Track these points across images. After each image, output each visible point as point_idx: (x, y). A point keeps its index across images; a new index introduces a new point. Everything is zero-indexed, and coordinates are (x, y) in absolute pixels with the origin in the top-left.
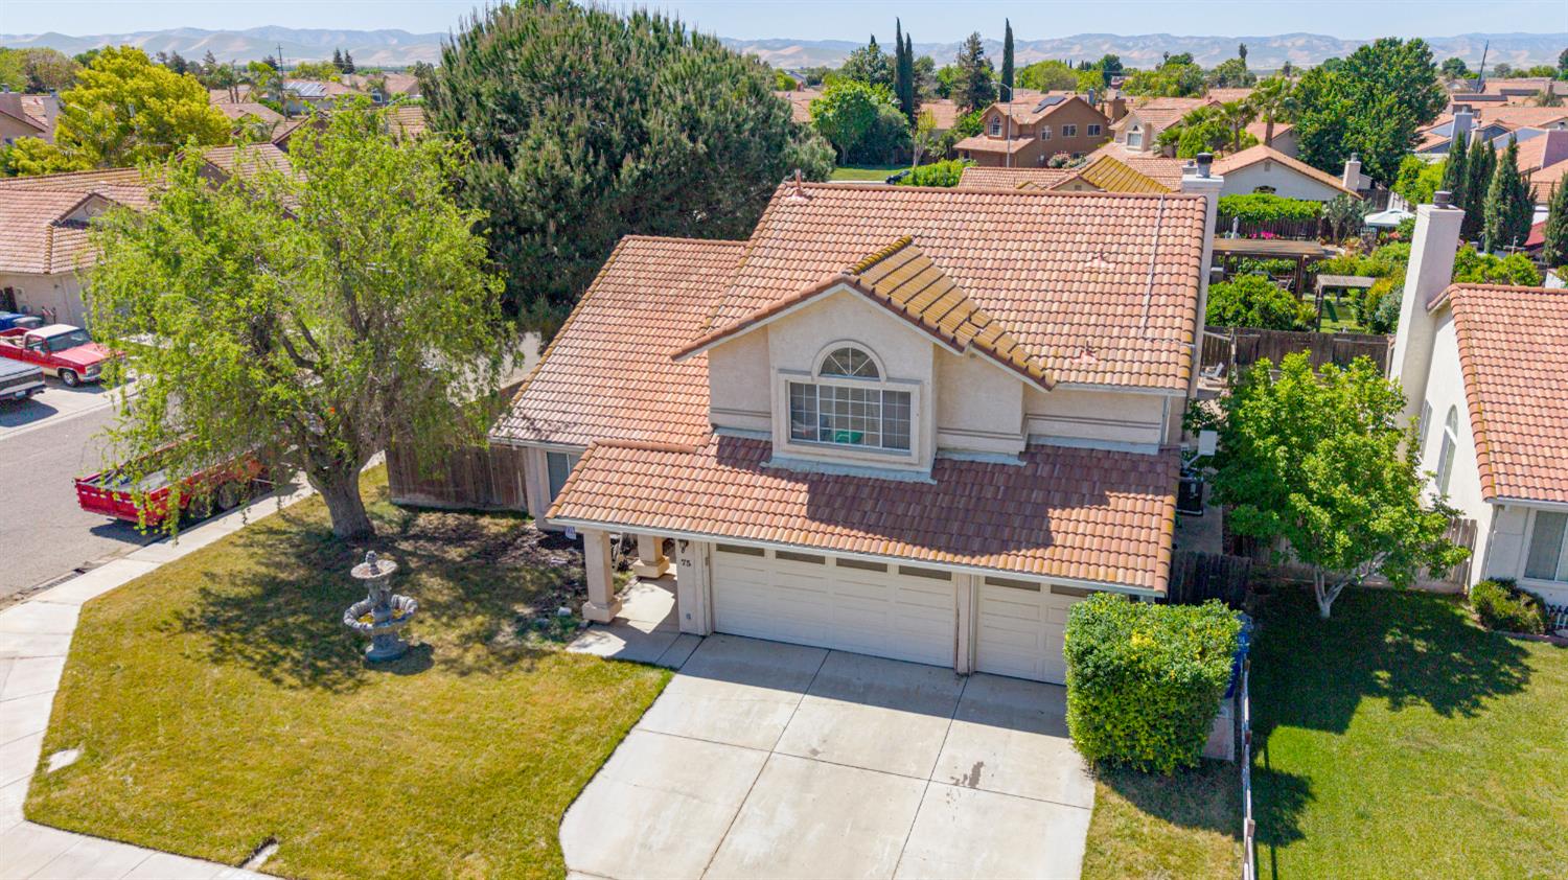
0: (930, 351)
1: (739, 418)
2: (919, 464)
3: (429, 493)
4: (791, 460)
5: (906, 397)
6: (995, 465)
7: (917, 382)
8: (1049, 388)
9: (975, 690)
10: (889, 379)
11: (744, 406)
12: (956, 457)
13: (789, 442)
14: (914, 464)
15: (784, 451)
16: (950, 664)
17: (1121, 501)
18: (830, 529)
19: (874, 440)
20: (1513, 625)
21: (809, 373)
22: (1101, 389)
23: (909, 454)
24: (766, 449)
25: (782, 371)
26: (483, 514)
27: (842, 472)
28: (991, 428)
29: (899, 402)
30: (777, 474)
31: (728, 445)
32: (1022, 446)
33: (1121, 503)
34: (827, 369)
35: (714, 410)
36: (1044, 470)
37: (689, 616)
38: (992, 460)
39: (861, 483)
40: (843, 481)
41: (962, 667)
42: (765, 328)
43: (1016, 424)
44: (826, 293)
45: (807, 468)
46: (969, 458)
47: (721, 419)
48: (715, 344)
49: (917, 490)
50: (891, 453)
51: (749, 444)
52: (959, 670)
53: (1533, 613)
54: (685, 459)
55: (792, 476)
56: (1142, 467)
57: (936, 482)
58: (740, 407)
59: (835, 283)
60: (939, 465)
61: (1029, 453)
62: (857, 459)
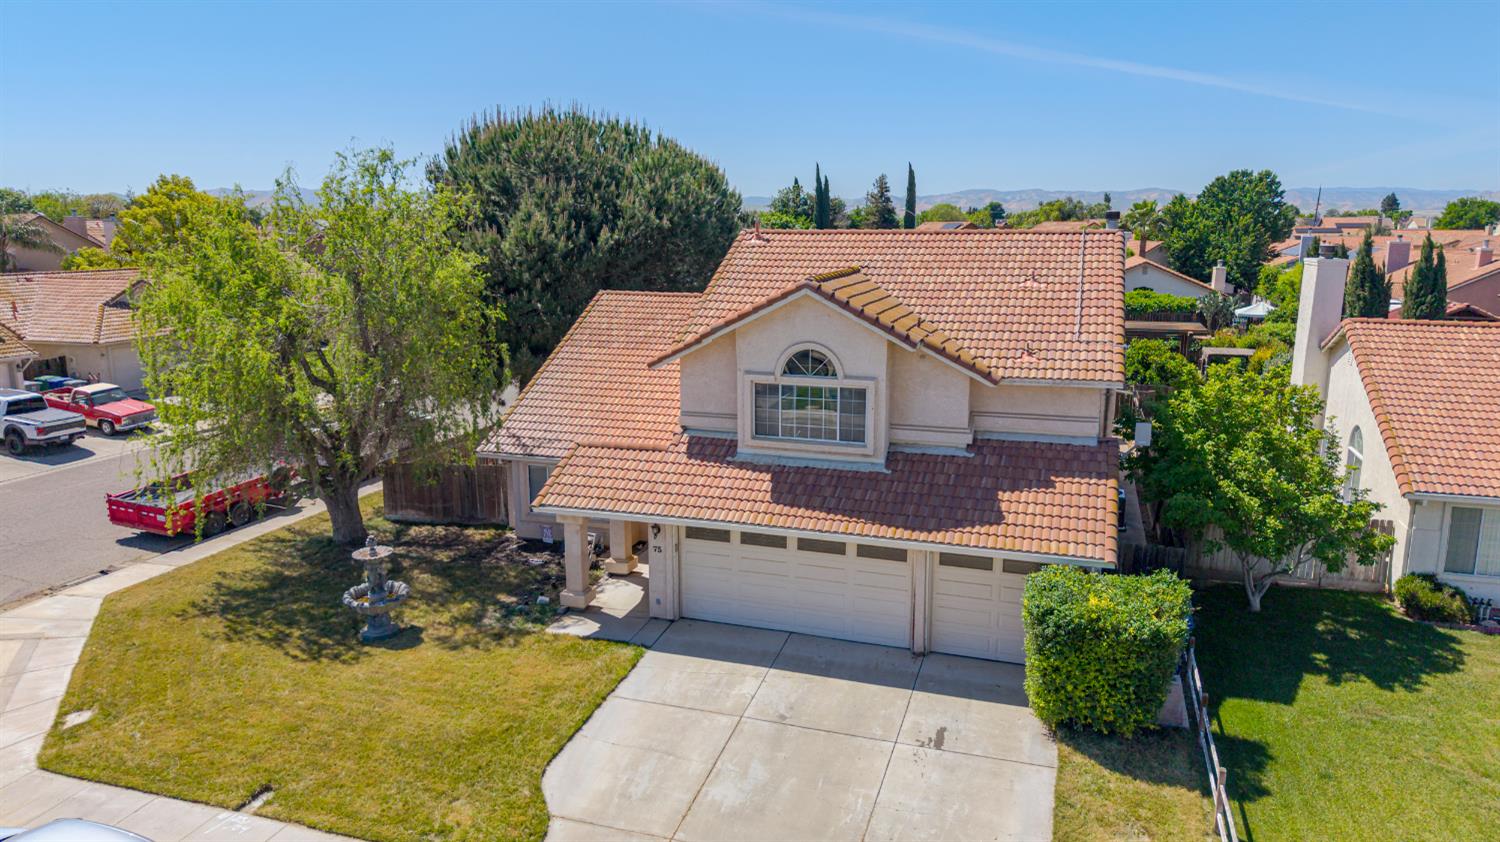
0: (884, 350)
1: (707, 419)
2: (874, 456)
3: (420, 509)
4: (755, 455)
5: (861, 394)
6: (945, 456)
7: (873, 379)
8: (995, 382)
9: (930, 667)
10: (846, 377)
11: (711, 409)
12: (907, 450)
13: (753, 438)
14: (870, 455)
15: (748, 445)
16: (906, 644)
17: (1065, 485)
18: (793, 511)
19: (831, 435)
20: (1439, 615)
21: (773, 374)
22: (1043, 383)
23: (865, 446)
24: (732, 446)
25: (748, 372)
26: (467, 527)
27: (803, 464)
28: (940, 423)
29: (856, 399)
30: (741, 466)
31: (697, 443)
32: (969, 439)
33: (1067, 488)
34: (791, 368)
35: (684, 413)
36: (991, 460)
37: (658, 602)
38: (942, 452)
39: (820, 473)
40: (803, 472)
41: (919, 646)
42: (734, 332)
43: (963, 419)
44: (790, 298)
45: (769, 461)
46: (919, 452)
47: (690, 422)
48: (687, 352)
49: (873, 478)
50: (847, 446)
51: (715, 443)
52: (916, 650)
53: (1457, 603)
54: (658, 456)
55: (755, 468)
56: (1084, 457)
57: (890, 472)
58: (708, 410)
59: (799, 288)
60: (892, 457)
61: (976, 445)
62: (816, 452)
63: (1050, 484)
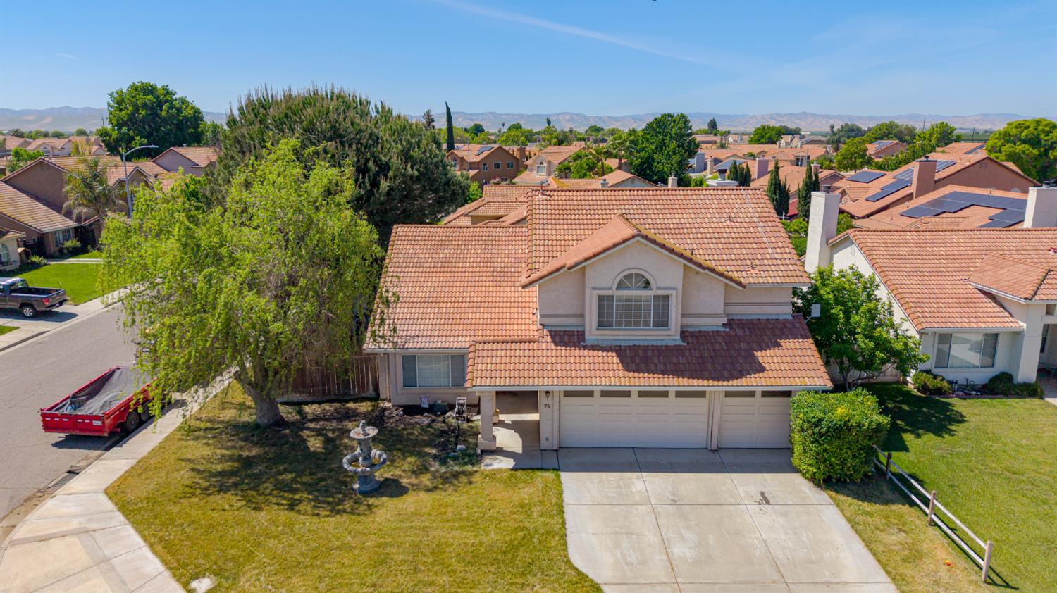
0: (681, 270)
1: (560, 319)
2: (675, 335)
4: (597, 340)
5: (667, 298)
6: (713, 332)
7: (675, 289)
8: (744, 287)
10: (658, 288)
11: (561, 312)
12: (690, 330)
13: (599, 330)
14: (670, 336)
15: (593, 333)
17: (787, 344)
18: (641, 375)
19: (647, 324)
20: (940, 391)
21: (611, 289)
22: (768, 286)
23: (669, 330)
24: (581, 335)
25: (594, 289)
26: (347, 401)
27: (631, 344)
28: (707, 312)
29: (663, 302)
30: (593, 348)
31: (555, 335)
32: (725, 320)
34: (621, 286)
35: (542, 316)
36: (740, 332)
37: (547, 439)
38: (710, 329)
39: (645, 349)
40: (634, 348)
41: (714, 446)
42: (584, 267)
43: (721, 309)
44: (628, 243)
45: (609, 343)
46: (697, 330)
47: (547, 321)
48: (543, 280)
49: (677, 349)
50: (657, 330)
51: (570, 334)
52: (713, 448)
53: (946, 384)
54: (535, 345)
55: (603, 349)
56: (789, 326)
57: (686, 344)
59: (634, 237)
60: (684, 334)
61: (730, 323)
62: (638, 335)
63: (779, 345)
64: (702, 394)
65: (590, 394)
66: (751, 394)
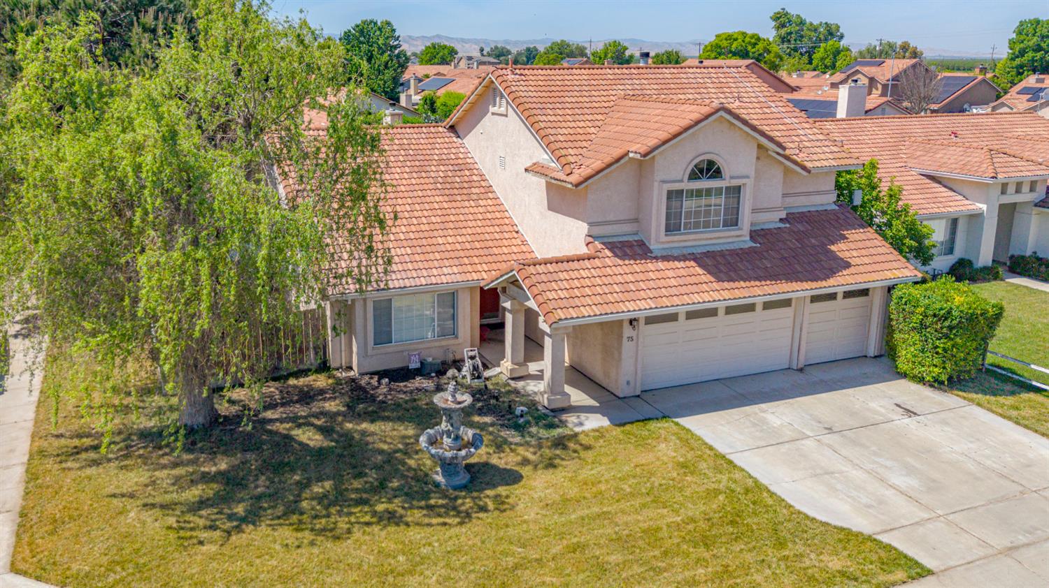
0: (756, 149)
1: (610, 227)
2: (745, 236)
4: (664, 249)
5: (739, 189)
7: (748, 177)
8: (809, 171)
10: (732, 178)
11: (611, 217)
13: (666, 235)
14: (739, 238)
15: (658, 239)
16: (787, 366)
17: (852, 236)
19: (716, 225)
21: (682, 181)
23: (740, 229)
25: (664, 182)
28: (765, 205)
29: (735, 193)
31: (614, 247)
32: (783, 215)
34: (693, 176)
35: (590, 224)
36: (801, 227)
37: (628, 383)
40: (710, 255)
41: (801, 364)
43: (777, 201)
44: (710, 119)
45: (682, 251)
47: (598, 231)
49: (750, 251)
50: (729, 230)
51: (629, 245)
52: (798, 367)
55: (677, 259)
56: (840, 216)
57: (752, 245)
58: (608, 219)
59: (716, 111)
60: (754, 235)
61: (788, 218)
62: (707, 239)
63: (844, 237)
64: (787, 303)
65: (673, 317)
66: (832, 297)
